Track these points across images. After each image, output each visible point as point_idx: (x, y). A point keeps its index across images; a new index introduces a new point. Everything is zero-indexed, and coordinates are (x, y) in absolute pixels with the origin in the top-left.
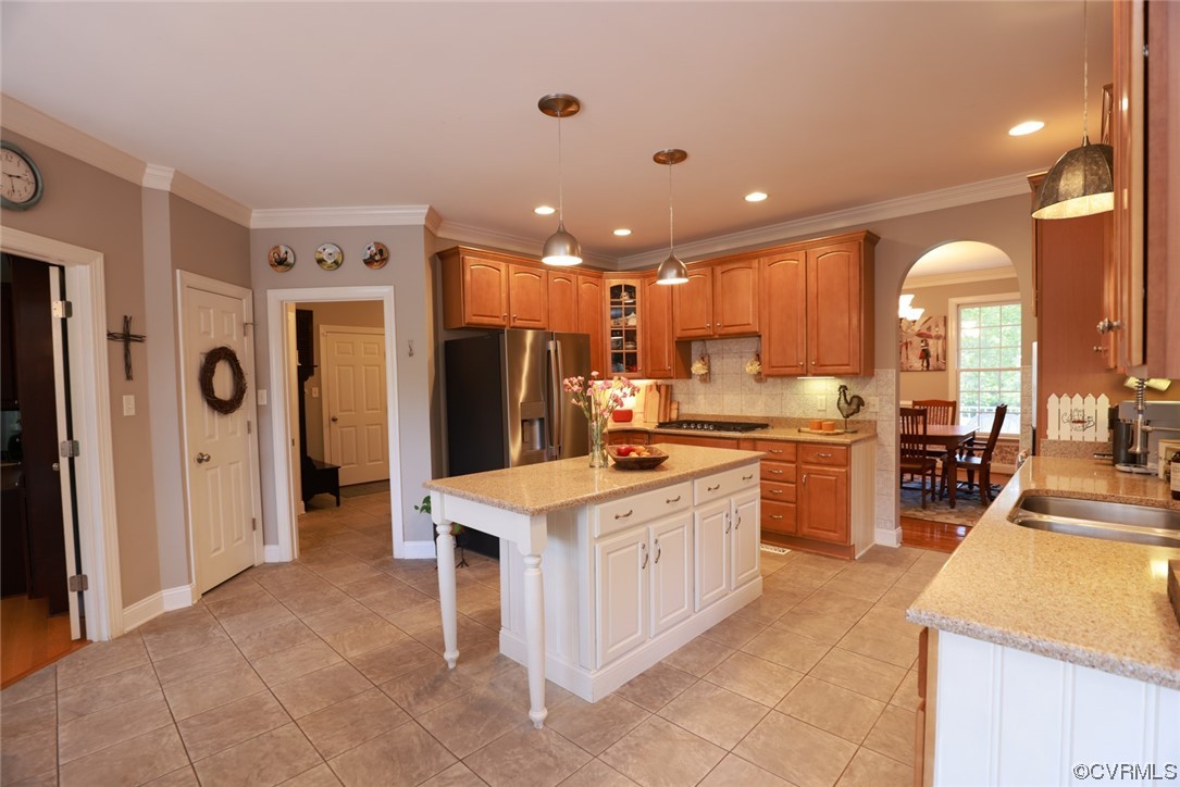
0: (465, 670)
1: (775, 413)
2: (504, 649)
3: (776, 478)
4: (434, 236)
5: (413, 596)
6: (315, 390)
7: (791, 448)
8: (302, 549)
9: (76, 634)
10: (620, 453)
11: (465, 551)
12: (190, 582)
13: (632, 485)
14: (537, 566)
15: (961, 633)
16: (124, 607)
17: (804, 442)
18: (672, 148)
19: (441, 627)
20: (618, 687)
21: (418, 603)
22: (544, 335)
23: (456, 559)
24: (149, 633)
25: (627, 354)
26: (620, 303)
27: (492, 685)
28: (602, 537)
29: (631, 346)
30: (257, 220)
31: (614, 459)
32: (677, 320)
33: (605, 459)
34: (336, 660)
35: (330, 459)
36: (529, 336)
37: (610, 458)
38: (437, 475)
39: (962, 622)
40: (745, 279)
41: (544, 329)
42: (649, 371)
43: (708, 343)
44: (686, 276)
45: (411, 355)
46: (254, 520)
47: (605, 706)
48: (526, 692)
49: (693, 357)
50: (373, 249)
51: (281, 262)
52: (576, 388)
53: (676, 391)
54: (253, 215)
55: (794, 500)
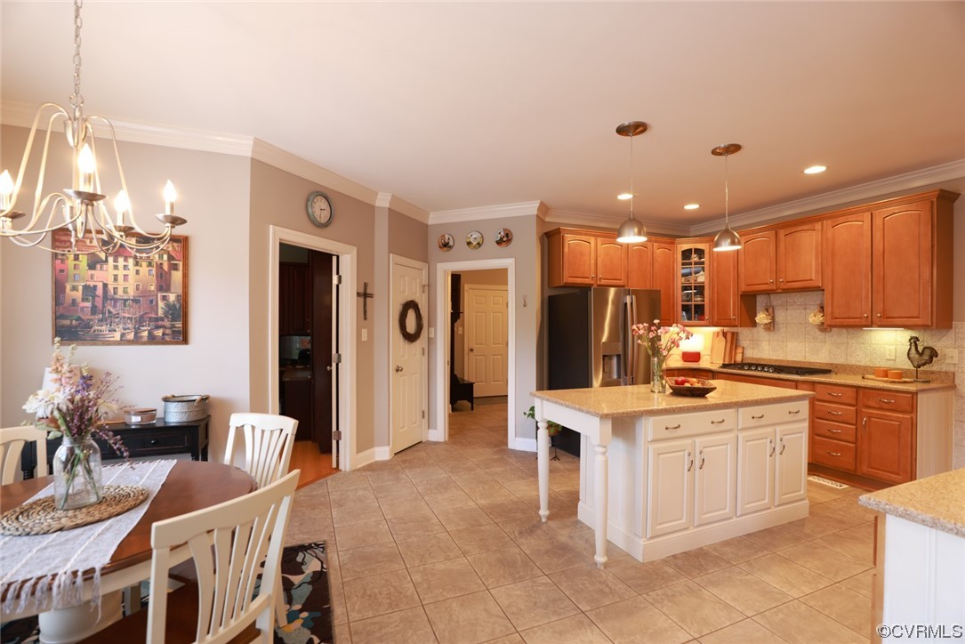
0: (553, 524)
1: (840, 360)
2: (581, 516)
3: (834, 419)
4: (544, 221)
5: (520, 474)
6: (460, 329)
7: (851, 392)
8: (450, 435)
9: (334, 465)
10: (677, 382)
11: (558, 450)
12: (389, 445)
13: (681, 405)
14: (604, 453)
15: (901, 516)
16: (358, 452)
17: (865, 388)
18: (727, 144)
19: (538, 496)
20: (664, 557)
21: (523, 479)
22: (623, 290)
23: (550, 454)
24: (368, 470)
25: (695, 305)
26: (691, 264)
27: (571, 537)
28: (654, 441)
29: (699, 299)
30: (433, 219)
31: (671, 387)
32: (742, 276)
33: (664, 387)
34: (471, 503)
35: (468, 377)
36: (612, 291)
37: (667, 386)
38: (540, 388)
39: (902, 509)
40: (809, 240)
41: (623, 286)
42: (716, 320)
43: (772, 296)
44: (739, 244)
45: (525, 306)
46: (423, 412)
47: (651, 567)
48: (593, 546)
49: (758, 308)
50: (502, 233)
51: (446, 245)
52: (641, 332)
53: (741, 337)
54: (431, 216)
55: (854, 440)
